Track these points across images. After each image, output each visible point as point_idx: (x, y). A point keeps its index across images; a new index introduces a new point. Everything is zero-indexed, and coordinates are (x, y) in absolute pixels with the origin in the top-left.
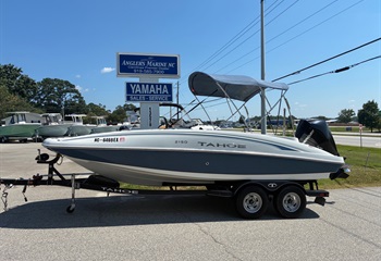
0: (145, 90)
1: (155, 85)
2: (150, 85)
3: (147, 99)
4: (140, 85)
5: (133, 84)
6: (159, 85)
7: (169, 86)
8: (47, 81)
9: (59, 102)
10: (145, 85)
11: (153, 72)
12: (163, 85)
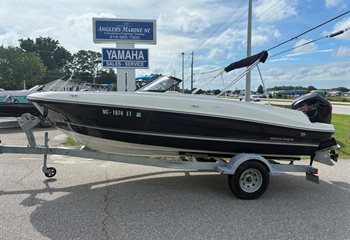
0: (121, 56)
1: (130, 51)
2: (126, 51)
3: (123, 64)
4: (116, 50)
5: (109, 50)
6: (135, 50)
7: (145, 52)
8: (82, 52)
9: (92, 72)
10: (121, 50)
11: (129, 38)
12: (139, 50)
